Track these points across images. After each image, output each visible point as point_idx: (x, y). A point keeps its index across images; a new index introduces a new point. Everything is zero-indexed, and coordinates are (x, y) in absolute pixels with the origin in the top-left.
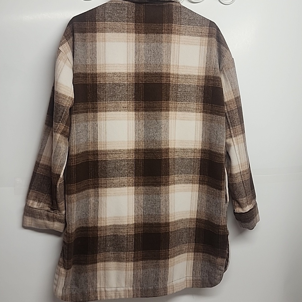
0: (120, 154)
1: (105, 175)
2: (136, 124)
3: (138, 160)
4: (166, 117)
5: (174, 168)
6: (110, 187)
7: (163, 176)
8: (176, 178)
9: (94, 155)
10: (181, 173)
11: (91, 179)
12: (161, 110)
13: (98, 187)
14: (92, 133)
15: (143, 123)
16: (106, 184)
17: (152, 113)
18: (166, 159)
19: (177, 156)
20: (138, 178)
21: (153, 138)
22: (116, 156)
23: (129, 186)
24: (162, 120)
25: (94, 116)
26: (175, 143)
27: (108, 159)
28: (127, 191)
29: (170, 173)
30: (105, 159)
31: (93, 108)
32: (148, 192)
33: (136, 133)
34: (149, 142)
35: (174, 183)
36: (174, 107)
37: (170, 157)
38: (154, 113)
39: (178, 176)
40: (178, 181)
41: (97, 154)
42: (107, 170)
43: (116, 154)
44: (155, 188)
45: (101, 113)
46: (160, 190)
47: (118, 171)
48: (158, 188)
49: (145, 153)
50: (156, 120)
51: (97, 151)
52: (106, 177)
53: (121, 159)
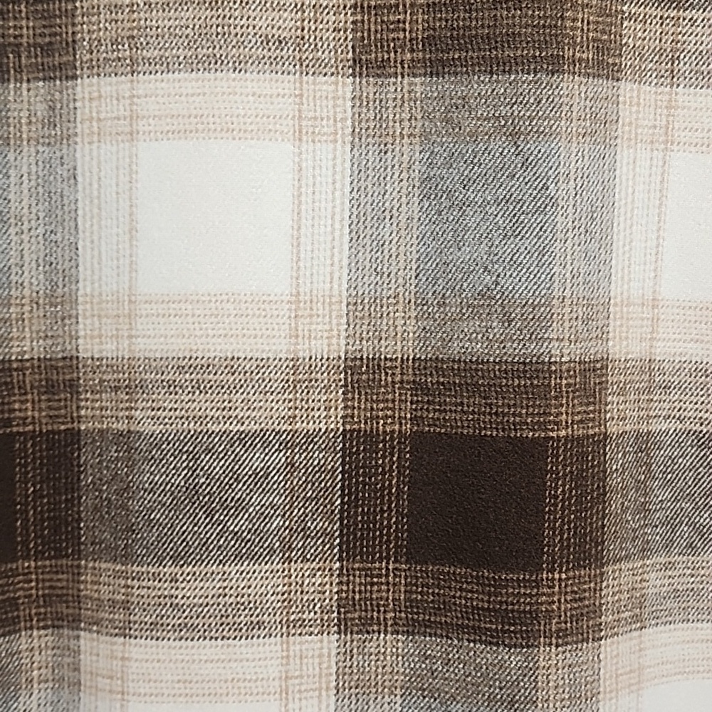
0: (236, 389)
1: (122, 544)
2: (359, 170)
3: (370, 439)
4: (594, 117)
5: (644, 509)
6: (155, 629)
7: (552, 571)
8: (656, 583)
9: (51, 388)
10: (690, 546)
11: (27, 558)
12: (556, 65)
13: (75, 622)
14: (41, 230)
15: (417, 166)
16: (126, 605)
17: (480, 85)
18: (579, 441)
19: (667, 418)
20: (368, 573)
21: (488, 279)
22: (201, 404)
23: (294, 626)
24: (563, 144)
25: (52, 109)
26: (655, 321)
27: (140, 428)
28: (274, 669)
29: (612, 548)
30: (121, 426)
31: (47, 49)
32: (438, 683)
33: (355, 238)
34: (452, 311)
35: (637, 618)
36: (661, 52)
37: (613, 428)
38: (501, 85)
39: (669, 566)
40: (669, 604)
41: (73, 386)
42: (134, 505)
43: (198, 387)
44: (486, 655)
45: (103, 80)
46: (530, 672)
47: (210, 514)
48: (514, 659)
49: (426, 390)
50: (514, 135)
51: (71, 362)
52: (127, 557)
53: (235, 428)
